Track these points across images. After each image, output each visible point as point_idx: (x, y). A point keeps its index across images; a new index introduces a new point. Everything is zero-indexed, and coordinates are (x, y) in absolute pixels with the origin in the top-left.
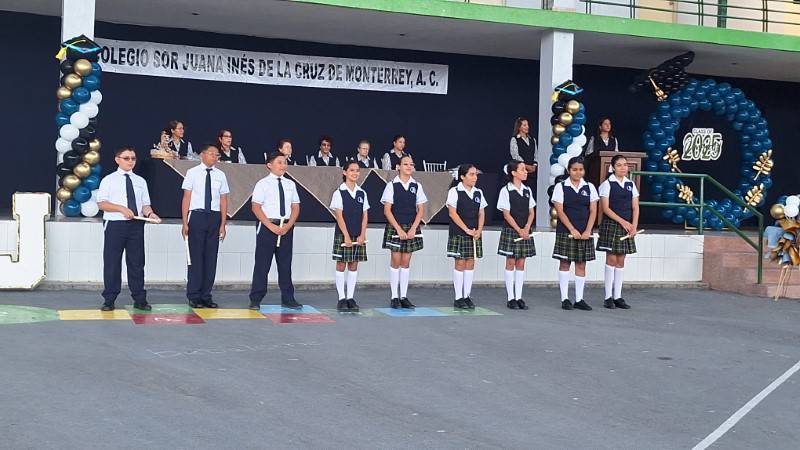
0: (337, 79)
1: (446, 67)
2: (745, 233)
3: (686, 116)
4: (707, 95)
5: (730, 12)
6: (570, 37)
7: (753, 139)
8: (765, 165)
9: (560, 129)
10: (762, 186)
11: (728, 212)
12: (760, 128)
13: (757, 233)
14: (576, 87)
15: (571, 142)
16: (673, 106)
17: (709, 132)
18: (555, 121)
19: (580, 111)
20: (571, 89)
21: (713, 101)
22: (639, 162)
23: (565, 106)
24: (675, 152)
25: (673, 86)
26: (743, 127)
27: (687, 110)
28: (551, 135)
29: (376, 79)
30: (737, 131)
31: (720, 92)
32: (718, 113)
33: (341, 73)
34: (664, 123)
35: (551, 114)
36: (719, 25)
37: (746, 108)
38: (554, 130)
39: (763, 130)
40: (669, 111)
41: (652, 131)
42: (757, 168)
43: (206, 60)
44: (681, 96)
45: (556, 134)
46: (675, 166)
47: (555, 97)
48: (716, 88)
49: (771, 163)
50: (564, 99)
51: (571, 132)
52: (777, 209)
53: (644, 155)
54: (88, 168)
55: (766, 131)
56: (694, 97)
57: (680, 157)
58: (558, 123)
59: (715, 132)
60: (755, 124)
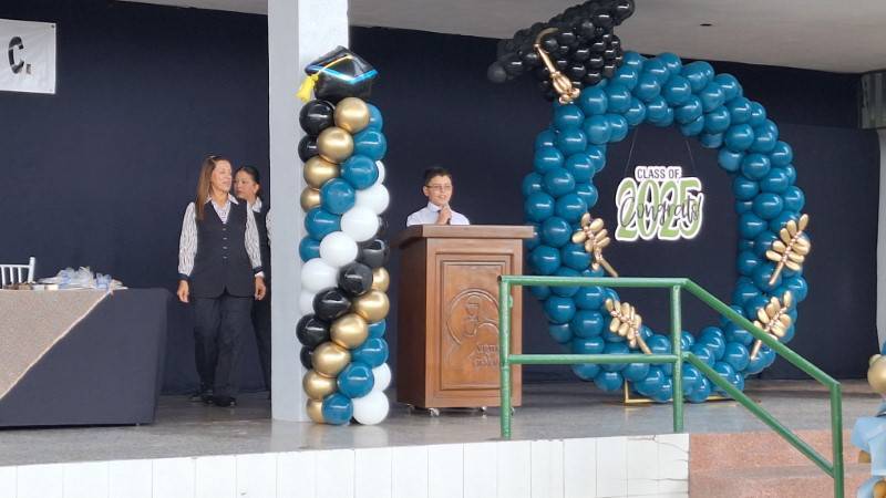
1: (51, 29)
3: (619, 138)
4: (664, 91)
7: (763, 190)
8: (792, 248)
9: (322, 171)
10: (788, 297)
11: (720, 360)
12: (776, 165)
14: (359, 64)
15: (351, 202)
16: (589, 115)
18: (308, 152)
19: (370, 126)
20: (346, 67)
21: (677, 104)
22: (517, 249)
23: (332, 113)
24: (598, 223)
25: (590, 68)
26: (741, 163)
27: (620, 125)
28: (300, 185)
30: (729, 172)
31: (692, 83)
32: (687, 131)
34: (569, 155)
35: (299, 134)
37: (750, 122)
38: (307, 178)
39: (783, 168)
40: (582, 127)
41: (545, 174)
42: (776, 257)
44: (608, 90)
45: (312, 184)
46: (599, 257)
47: (306, 91)
48: (683, 73)
49: (804, 245)
50: (330, 95)
51: (349, 180)
53: (529, 231)
55: (790, 170)
56: (636, 94)
57: (611, 234)
58: (318, 154)
59: (685, 174)
60: (768, 154)
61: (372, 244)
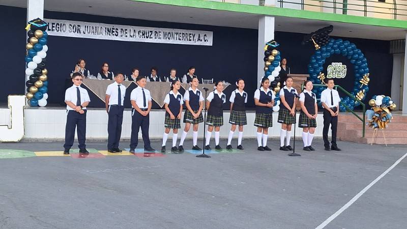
0: (159, 38)
1: (212, 33)
2: (356, 113)
3: (328, 57)
4: (339, 47)
5: (348, 7)
6: (273, 19)
7: (360, 67)
8: (365, 80)
9: (268, 63)
10: (364, 90)
11: (348, 103)
12: (363, 63)
13: (362, 113)
14: (276, 43)
15: (274, 70)
16: (322, 52)
17: (340, 64)
18: (266, 60)
19: (278, 55)
20: (274, 44)
21: (341, 50)
23: (271, 52)
24: (323, 74)
25: (323, 42)
26: (355, 62)
27: (329, 54)
28: (264, 66)
29: (178, 39)
30: (352, 64)
31: (345, 45)
32: (344, 55)
33: (160, 35)
34: (318, 60)
35: (264, 56)
36: (343, 13)
37: (357, 53)
38: (265, 64)
39: (365, 63)
40: (321, 55)
41: (312, 64)
42: (362, 82)
43: (95, 29)
45: (266, 66)
46: (323, 81)
47: (266, 48)
48: (343, 43)
49: (368, 80)
50: (270, 49)
51: (274, 65)
52: (372, 102)
53: (308, 76)
54: (42, 83)
55: (366, 64)
56: (332, 48)
57: (326, 77)
58: (268, 60)
59: (343, 64)
60: (361, 60)
61: (277, 77)
